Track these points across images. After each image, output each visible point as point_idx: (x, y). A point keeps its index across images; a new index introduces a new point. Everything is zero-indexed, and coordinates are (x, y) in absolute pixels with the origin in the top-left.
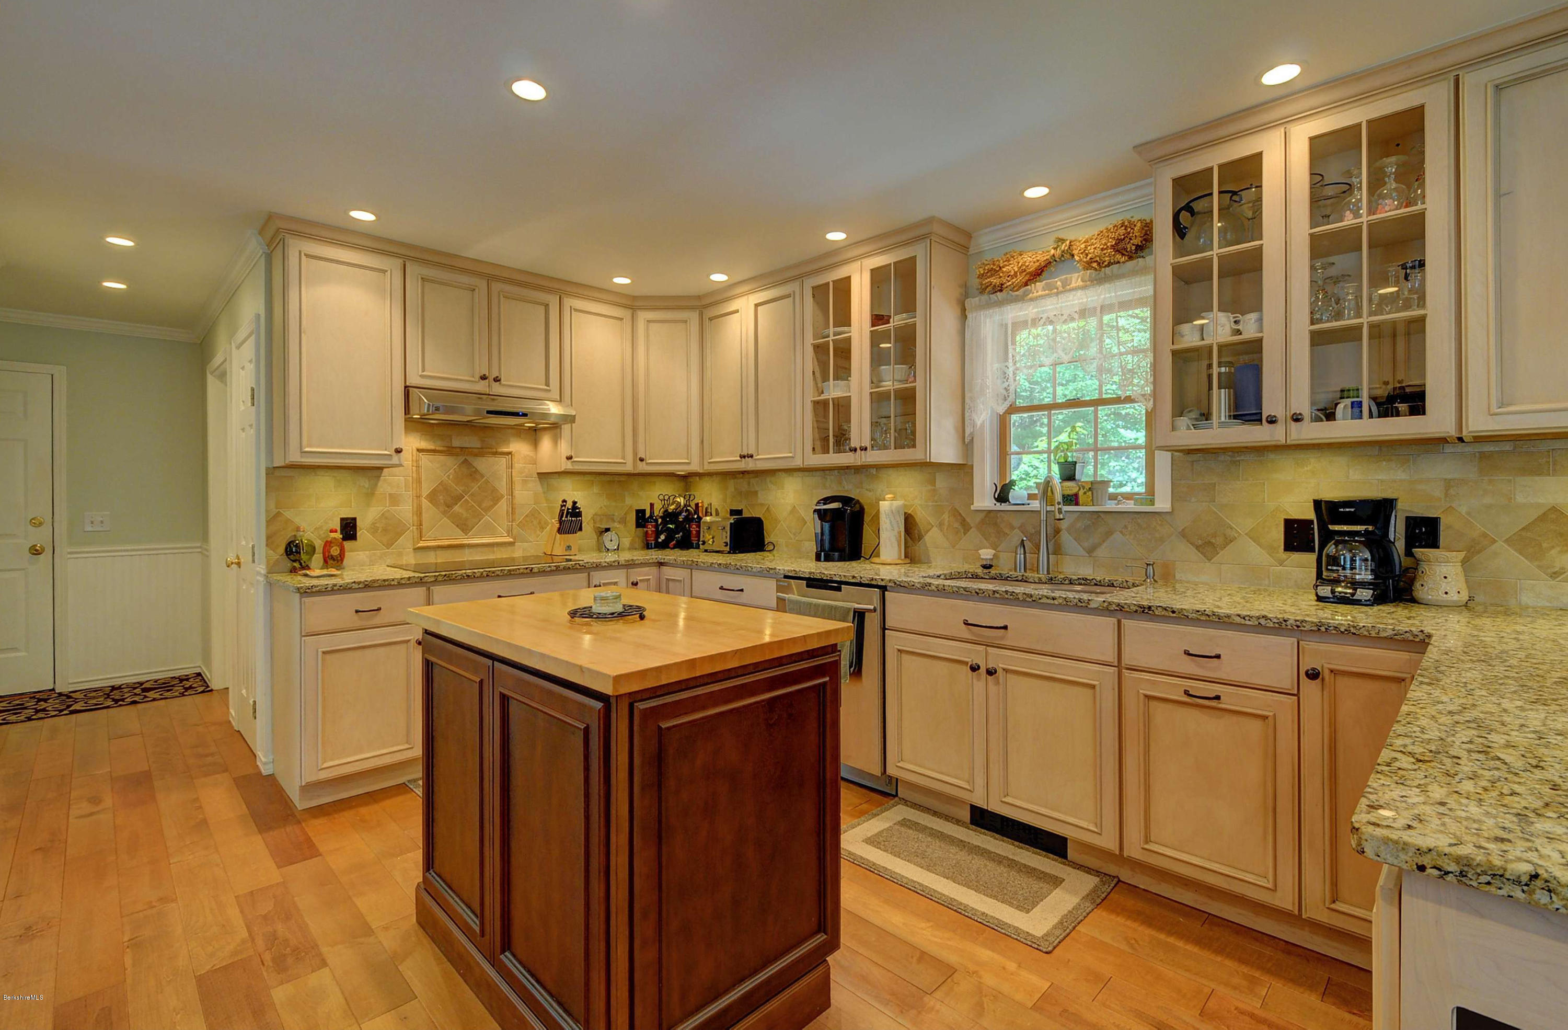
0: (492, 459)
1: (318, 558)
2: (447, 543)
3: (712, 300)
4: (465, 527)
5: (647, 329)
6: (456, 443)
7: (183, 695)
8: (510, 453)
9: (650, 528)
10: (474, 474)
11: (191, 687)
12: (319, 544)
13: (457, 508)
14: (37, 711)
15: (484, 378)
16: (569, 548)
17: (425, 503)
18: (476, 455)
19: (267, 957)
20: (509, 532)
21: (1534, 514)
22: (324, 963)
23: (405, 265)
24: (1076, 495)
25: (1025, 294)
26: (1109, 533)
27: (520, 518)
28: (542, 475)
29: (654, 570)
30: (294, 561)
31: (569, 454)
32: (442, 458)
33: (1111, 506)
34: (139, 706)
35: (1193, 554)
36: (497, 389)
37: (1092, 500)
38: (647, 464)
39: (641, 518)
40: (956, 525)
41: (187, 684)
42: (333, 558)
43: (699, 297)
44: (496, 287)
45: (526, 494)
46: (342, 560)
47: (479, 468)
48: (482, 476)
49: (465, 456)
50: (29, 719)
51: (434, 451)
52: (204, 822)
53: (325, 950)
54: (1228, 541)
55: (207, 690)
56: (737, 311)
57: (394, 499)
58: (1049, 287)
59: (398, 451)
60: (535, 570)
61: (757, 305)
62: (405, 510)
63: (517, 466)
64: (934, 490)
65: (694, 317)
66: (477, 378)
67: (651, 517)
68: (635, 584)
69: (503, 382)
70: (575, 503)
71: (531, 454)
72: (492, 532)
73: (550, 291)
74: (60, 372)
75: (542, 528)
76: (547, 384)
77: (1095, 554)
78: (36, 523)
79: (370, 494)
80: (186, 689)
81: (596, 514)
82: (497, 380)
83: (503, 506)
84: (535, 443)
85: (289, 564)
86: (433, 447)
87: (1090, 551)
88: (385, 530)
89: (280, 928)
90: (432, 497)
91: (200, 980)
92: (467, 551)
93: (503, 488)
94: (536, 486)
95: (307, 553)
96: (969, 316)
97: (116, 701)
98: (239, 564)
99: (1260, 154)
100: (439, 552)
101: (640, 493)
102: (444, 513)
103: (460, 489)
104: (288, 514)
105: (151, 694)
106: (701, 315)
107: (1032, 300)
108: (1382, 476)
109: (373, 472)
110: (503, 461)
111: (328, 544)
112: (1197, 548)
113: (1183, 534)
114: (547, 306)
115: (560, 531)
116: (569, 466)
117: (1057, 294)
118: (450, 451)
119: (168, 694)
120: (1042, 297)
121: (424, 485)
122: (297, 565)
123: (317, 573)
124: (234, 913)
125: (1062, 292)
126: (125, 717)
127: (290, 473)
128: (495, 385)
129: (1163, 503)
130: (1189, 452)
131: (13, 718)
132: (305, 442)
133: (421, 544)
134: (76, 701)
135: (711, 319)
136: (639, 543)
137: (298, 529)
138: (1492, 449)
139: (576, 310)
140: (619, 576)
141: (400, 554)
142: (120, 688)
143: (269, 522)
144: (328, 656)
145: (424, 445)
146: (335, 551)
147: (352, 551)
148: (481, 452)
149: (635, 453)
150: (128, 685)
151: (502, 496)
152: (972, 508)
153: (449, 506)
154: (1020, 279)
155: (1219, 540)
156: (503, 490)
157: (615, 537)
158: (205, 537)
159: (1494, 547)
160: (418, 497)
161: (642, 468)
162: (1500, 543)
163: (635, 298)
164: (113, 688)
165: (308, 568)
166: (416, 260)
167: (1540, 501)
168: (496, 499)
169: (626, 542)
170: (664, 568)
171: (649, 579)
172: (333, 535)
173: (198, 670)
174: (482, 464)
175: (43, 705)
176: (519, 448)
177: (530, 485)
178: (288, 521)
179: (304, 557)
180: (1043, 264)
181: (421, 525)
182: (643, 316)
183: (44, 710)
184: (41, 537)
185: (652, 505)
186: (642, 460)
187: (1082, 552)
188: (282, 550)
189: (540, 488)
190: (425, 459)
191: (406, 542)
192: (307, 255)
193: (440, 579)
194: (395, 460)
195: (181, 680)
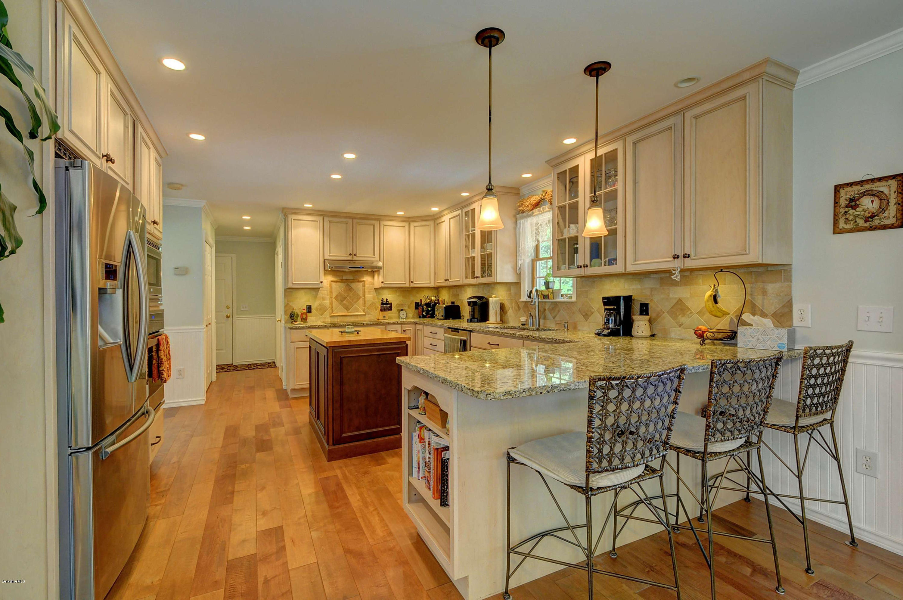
0: (357, 283)
1: (299, 318)
2: (341, 314)
3: (438, 216)
4: (347, 309)
5: (414, 230)
6: (344, 278)
7: (268, 368)
8: (363, 281)
9: (420, 309)
10: (350, 289)
11: (271, 366)
12: (299, 314)
13: (344, 302)
14: (228, 369)
15: (350, 255)
16: (384, 317)
17: (334, 300)
18: (351, 282)
19: (271, 424)
20: (364, 311)
21: (675, 301)
22: (284, 426)
23: (324, 218)
24: (548, 295)
25: (533, 213)
26: (559, 311)
27: (367, 305)
28: (376, 289)
29: (413, 325)
30: (292, 319)
31: (382, 281)
32: (339, 284)
33: (561, 299)
34: (255, 370)
35: (582, 318)
36: (355, 258)
37: (553, 297)
38: (414, 284)
39: (417, 306)
40: (517, 308)
41: (270, 365)
42: (304, 319)
43: (433, 215)
44: (355, 221)
45: (370, 296)
46: (307, 319)
47: (353, 287)
48: (354, 290)
49: (347, 283)
50: (225, 371)
51: (337, 281)
52: (265, 398)
53: (284, 424)
54: (592, 313)
55: (275, 367)
56: (444, 221)
57: (323, 299)
58: (539, 211)
59: (321, 282)
60: (365, 324)
61: (450, 219)
62: (327, 303)
63: (366, 286)
64: (510, 293)
65: (432, 223)
66: (348, 254)
67: (421, 305)
68: (404, 331)
69: (357, 255)
70: (387, 299)
71: (372, 281)
72: (357, 310)
73: (375, 220)
74: (234, 255)
75: (376, 310)
76: (374, 255)
77: (555, 319)
78: (228, 307)
79: (316, 297)
80: (269, 366)
81: (398, 304)
82: (355, 255)
83: (361, 301)
84: (373, 277)
85: (291, 321)
86: (336, 280)
87: (554, 318)
88: (320, 310)
89: (276, 419)
90: (336, 297)
91: (256, 426)
92: (348, 318)
93: (361, 294)
94: (374, 293)
95: (296, 317)
96: (518, 222)
97: (249, 368)
98: (280, 321)
99: (578, 166)
100: (338, 318)
101: (417, 295)
102: (340, 304)
103: (346, 295)
104: (291, 304)
105: (259, 367)
106: (434, 222)
107: (535, 216)
108: (633, 287)
109: (316, 290)
110: (361, 284)
111: (302, 314)
112: (583, 316)
113: (580, 311)
114: (374, 225)
115: (381, 310)
116: (383, 285)
117: (542, 213)
118: (342, 281)
119: (264, 367)
120: (538, 215)
121: (333, 294)
122: (293, 321)
123: (299, 323)
124: (267, 416)
125: (543, 213)
126: (250, 372)
127: (291, 290)
128: (354, 257)
129: (574, 299)
130: (582, 277)
131: (221, 371)
132: (293, 280)
133: (332, 315)
134: (238, 367)
135: (437, 224)
136: (416, 316)
137: (293, 309)
138: (663, 276)
139: (385, 225)
140: (398, 327)
141: (325, 318)
142: (251, 365)
143: (285, 307)
144: (298, 349)
145: (333, 279)
146: (304, 316)
147: (309, 317)
148: (353, 281)
149: (410, 280)
150: (253, 364)
151: (361, 297)
152: (520, 300)
153: (342, 301)
154: (530, 207)
155: (589, 313)
156: (361, 295)
157: (405, 313)
158: (275, 313)
159: (664, 314)
160: (331, 298)
161: (412, 285)
162: (666, 313)
163: (409, 218)
164: (249, 365)
165: (296, 322)
166: (328, 216)
167: (676, 296)
168: (359, 298)
169: (411, 315)
170: (417, 325)
171: (410, 330)
172: (304, 311)
173: (274, 361)
174: (354, 285)
175: (229, 368)
176: (367, 279)
177: (372, 293)
178: (291, 306)
179: (295, 318)
180: (538, 201)
181: (332, 308)
182: (413, 225)
183: (230, 369)
184: (229, 312)
185: (421, 300)
186: (412, 282)
187: (552, 318)
188: (289, 316)
189: (375, 294)
190: (333, 283)
191: (327, 313)
192: (294, 220)
193: (332, 326)
194: (321, 285)
195: (268, 363)
